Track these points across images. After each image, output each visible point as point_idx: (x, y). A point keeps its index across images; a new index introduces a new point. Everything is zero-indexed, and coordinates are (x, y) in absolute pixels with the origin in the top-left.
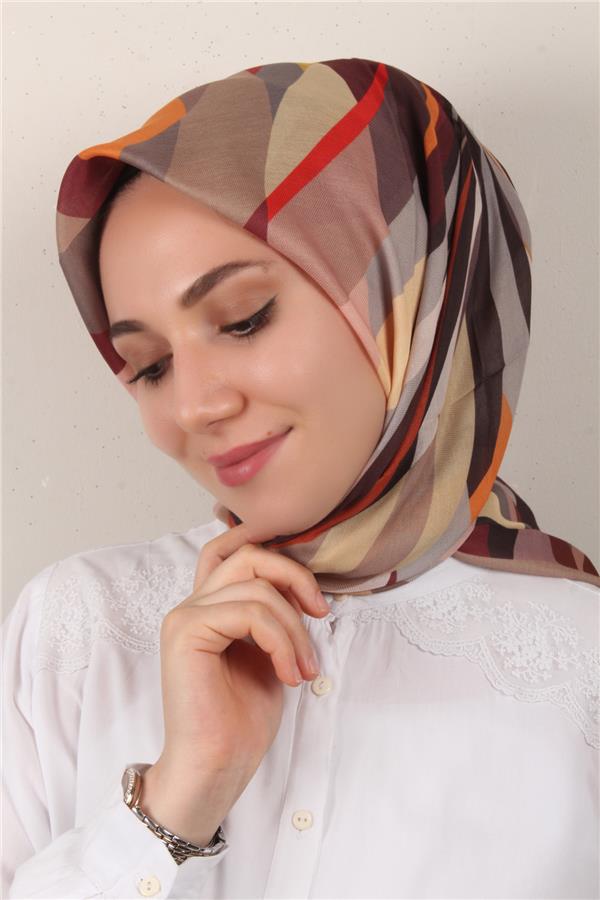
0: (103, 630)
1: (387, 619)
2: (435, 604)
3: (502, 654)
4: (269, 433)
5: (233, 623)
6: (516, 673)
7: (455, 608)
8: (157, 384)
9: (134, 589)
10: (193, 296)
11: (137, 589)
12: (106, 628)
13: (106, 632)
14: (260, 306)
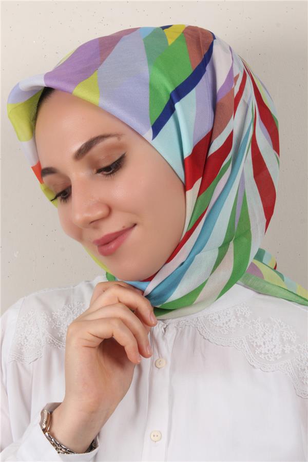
0: (48, 340)
1: (193, 325)
2: (219, 317)
3: (255, 346)
4: (124, 227)
5: (104, 330)
6: (262, 356)
7: (230, 320)
8: (66, 202)
9: (65, 316)
10: (80, 154)
11: (66, 315)
12: (50, 339)
13: (49, 341)
14: (117, 158)
